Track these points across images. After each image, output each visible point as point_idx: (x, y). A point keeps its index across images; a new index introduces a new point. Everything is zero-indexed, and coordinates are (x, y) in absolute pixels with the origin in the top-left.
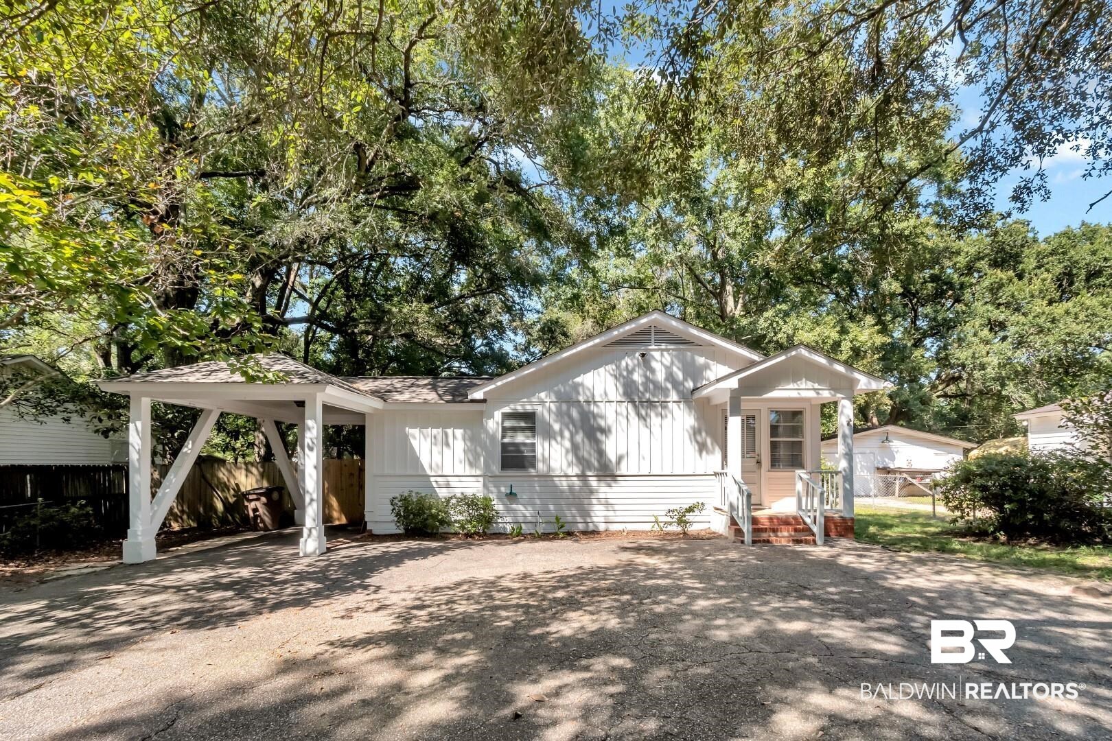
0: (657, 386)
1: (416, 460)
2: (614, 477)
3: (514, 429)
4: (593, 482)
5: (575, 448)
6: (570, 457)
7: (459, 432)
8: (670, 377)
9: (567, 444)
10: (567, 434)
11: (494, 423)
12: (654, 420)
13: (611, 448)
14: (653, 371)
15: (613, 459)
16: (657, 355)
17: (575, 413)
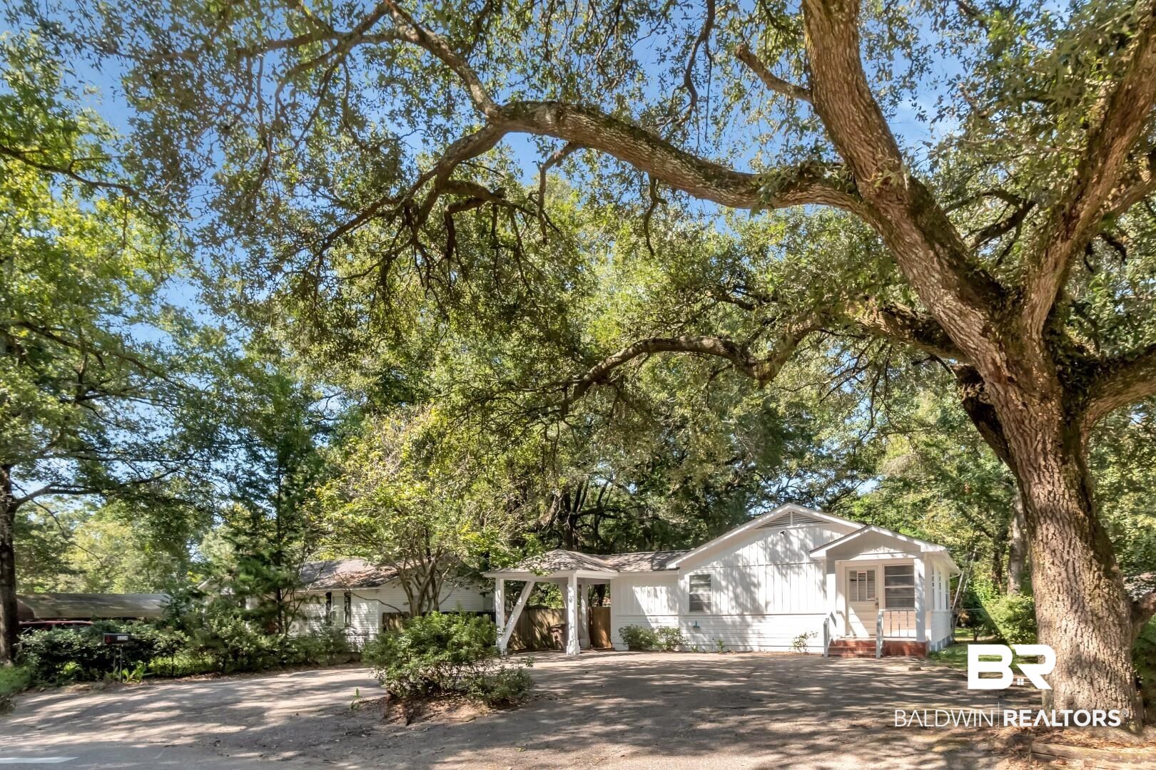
0: (793, 552)
1: (639, 607)
2: (763, 616)
3: (697, 586)
4: (749, 619)
5: (736, 597)
6: (733, 603)
7: (664, 589)
8: (803, 546)
9: (731, 595)
10: (731, 588)
11: (685, 583)
12: (792, 576)
13: (761, 596)
14: (790, 543)
15: (763, 604)
16: (794, 532)
17: (736, 574)
